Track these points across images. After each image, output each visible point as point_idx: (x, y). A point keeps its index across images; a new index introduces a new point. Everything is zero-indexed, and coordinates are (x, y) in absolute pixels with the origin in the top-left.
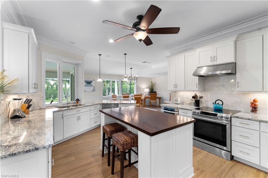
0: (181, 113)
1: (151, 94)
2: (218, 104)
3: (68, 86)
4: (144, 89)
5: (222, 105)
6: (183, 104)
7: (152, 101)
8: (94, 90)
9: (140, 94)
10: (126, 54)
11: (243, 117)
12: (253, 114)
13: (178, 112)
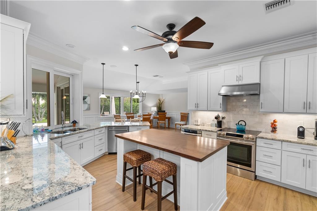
0: (204, 135)
1: (159, 113)
2: (241, 124)
3: (42, 102)
4: (151, 108)
5: (245, 126)
6: (204, 125)
7: (160, 122)
8: (89, 109)
9: (147, 114)
10: (138, 65)
11: (267, 137)
12: (273, 134)
13: (201, 134)
